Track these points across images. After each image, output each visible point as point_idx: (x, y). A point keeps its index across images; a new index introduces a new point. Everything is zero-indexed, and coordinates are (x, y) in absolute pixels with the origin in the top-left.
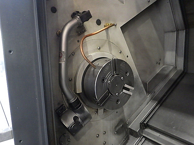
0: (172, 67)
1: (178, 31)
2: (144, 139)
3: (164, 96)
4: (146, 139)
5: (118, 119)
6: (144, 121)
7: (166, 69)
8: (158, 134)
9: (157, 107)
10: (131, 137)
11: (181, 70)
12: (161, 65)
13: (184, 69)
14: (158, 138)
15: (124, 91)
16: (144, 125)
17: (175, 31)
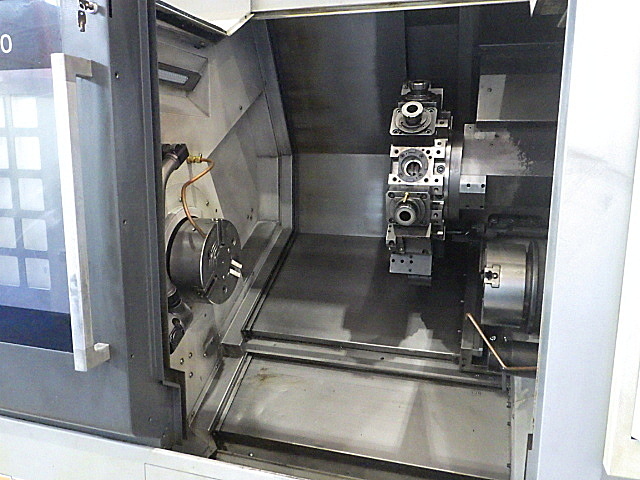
0: (274, 224)
1: (280, 155)
2: (250, 358)
3: (270, 278)
4: (254, 356)
5: (207, 327)
6: (246, 326)
7: (264, 227)
8: (271, 344)
9: (263, 300)
10: (227, 360)
11: (288, 229)
12: (254, 219)
13: (294, 226)
14: (273, 349)
15: (232, 271)
16: (248, 334)
17: (275, 157)
